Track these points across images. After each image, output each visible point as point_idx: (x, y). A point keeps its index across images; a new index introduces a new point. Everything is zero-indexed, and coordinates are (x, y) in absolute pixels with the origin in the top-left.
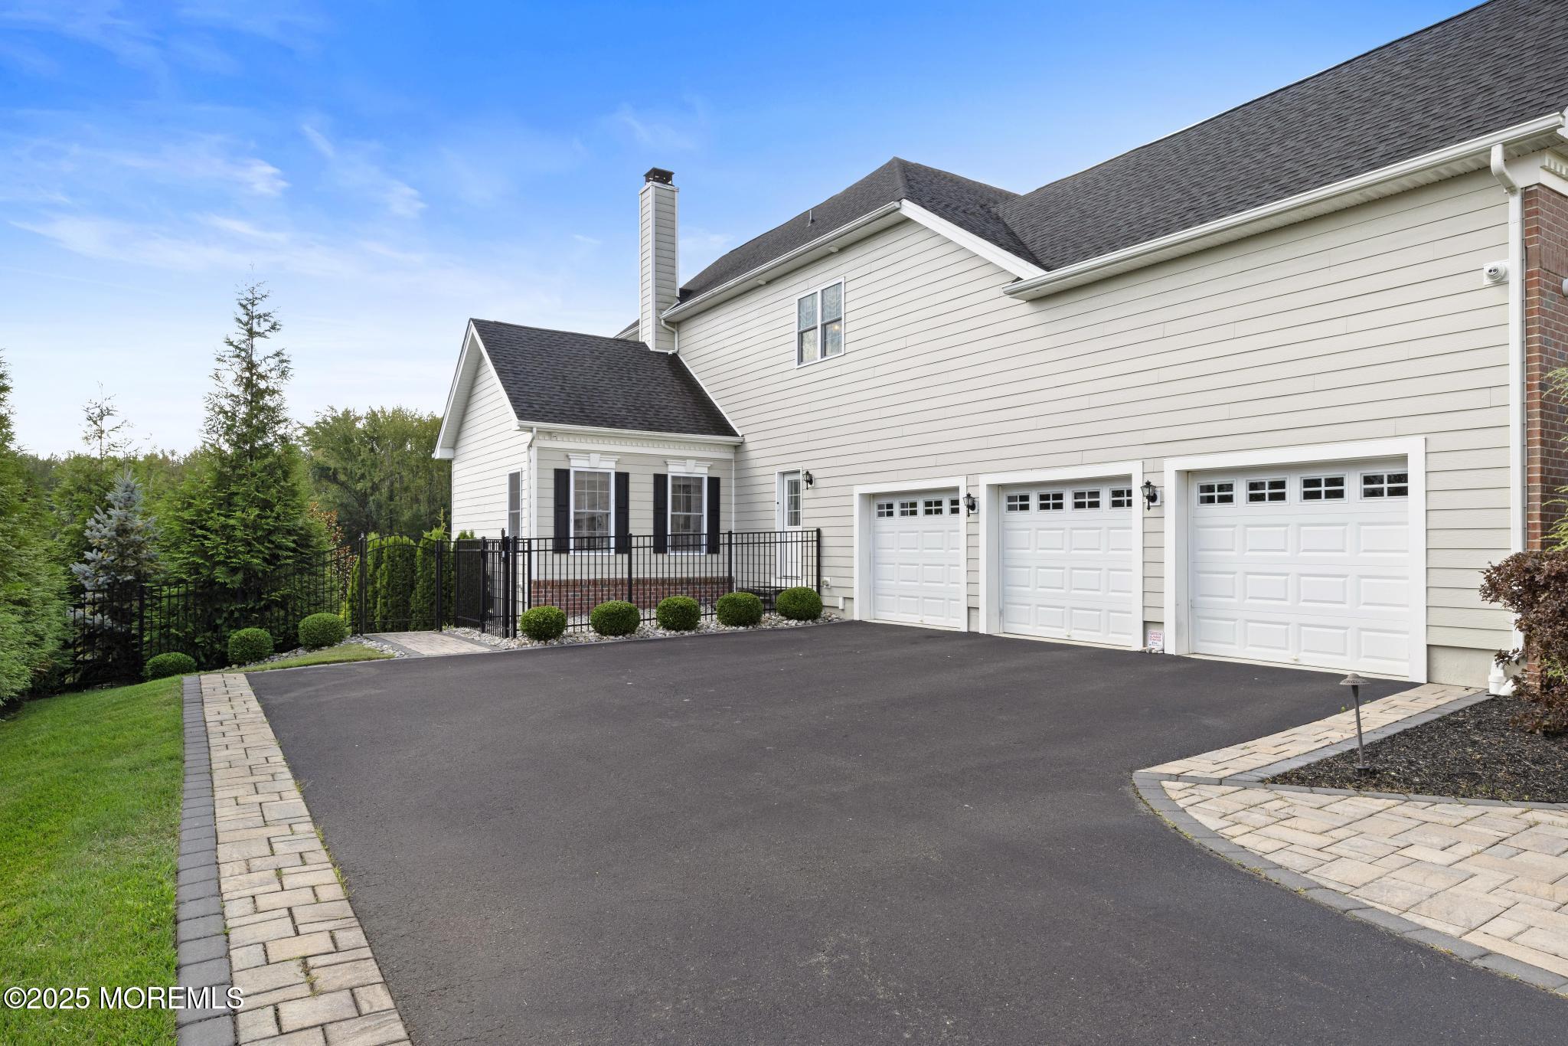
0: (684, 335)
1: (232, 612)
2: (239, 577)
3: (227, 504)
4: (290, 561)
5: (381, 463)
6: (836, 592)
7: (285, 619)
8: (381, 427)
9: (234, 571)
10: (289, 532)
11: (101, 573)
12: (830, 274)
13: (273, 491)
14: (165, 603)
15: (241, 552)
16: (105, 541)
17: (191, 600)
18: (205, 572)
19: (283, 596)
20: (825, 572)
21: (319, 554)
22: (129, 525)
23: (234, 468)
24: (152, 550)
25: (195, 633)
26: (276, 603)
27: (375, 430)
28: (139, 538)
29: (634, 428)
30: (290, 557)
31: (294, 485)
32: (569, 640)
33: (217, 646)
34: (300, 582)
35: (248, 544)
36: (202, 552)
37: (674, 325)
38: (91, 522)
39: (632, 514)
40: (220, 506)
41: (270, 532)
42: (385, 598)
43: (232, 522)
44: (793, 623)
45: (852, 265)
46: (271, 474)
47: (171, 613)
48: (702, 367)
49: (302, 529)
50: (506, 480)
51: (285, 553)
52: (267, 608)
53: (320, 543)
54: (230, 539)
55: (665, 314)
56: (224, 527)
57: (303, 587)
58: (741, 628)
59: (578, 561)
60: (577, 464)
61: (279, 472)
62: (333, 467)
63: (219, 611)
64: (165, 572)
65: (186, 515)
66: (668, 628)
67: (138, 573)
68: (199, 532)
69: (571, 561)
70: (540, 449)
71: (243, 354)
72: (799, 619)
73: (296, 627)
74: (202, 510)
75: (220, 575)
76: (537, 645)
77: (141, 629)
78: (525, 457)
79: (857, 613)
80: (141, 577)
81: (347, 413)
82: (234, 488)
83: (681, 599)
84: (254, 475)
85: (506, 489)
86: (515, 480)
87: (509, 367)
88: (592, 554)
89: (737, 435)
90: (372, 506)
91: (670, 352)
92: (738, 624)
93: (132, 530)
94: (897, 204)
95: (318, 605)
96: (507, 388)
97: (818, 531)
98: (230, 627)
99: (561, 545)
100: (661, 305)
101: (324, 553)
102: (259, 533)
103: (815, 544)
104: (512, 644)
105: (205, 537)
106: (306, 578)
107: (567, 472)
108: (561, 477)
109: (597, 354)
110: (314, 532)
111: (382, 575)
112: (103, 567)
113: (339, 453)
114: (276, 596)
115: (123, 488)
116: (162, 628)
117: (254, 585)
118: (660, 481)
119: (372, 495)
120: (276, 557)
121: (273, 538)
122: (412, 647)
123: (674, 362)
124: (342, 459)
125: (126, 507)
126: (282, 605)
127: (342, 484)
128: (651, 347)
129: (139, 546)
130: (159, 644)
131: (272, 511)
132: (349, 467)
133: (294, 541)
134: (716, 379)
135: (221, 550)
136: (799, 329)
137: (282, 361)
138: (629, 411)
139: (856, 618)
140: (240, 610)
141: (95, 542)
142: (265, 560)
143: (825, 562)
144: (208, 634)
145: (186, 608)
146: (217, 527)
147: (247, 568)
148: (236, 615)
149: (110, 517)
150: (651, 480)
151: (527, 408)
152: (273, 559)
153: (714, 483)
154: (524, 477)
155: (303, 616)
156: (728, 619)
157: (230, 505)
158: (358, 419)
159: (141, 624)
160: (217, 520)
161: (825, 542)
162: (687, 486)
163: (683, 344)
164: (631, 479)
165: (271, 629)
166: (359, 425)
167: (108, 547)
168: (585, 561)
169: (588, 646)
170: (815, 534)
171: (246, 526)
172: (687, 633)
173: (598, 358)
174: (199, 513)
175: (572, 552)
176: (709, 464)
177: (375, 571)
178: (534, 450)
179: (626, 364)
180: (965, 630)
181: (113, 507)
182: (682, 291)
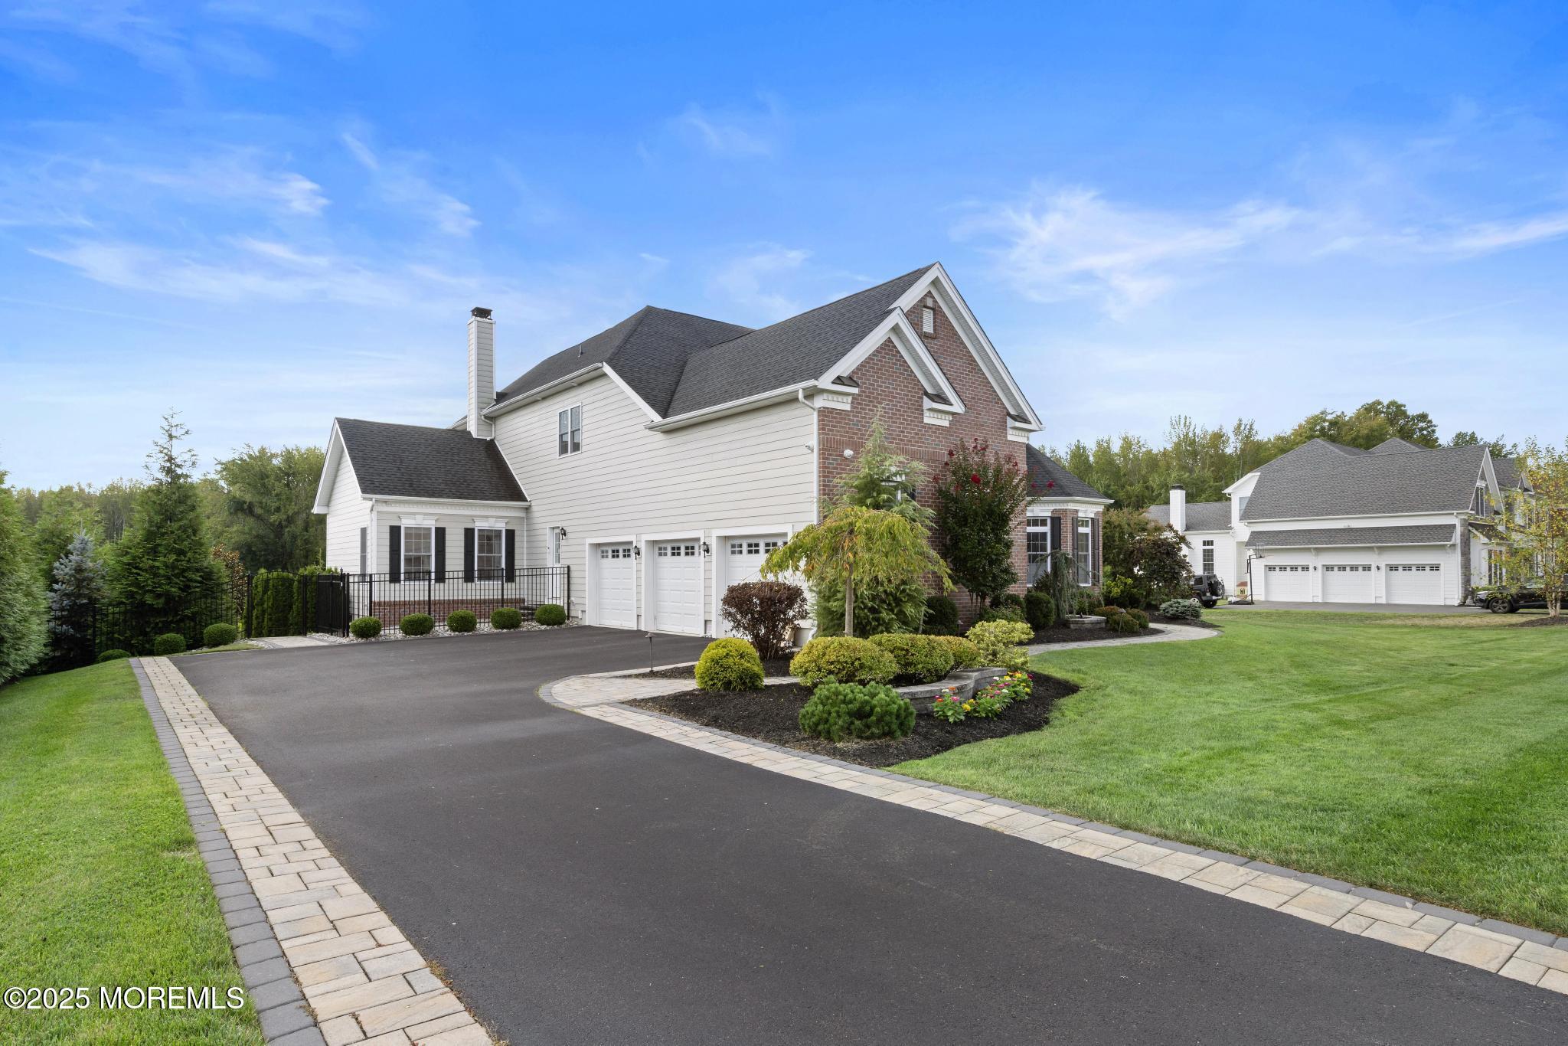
0: (498, 427)
1: (157, 623)
2: (162, 600)
3: (154, 552)
4: (198, 590)
5: (297, 496)
6: (577, 607)
7: (194, 627)
8: (296, 464)
9: (159, 596)
10: (198, 570)
11: (64, 598)
12: (575, 399)
13: (186, 543)
14: (110, 617)
15: (163, 584)
16: (67, 577)
17: (128, 615)
18: (138, 597)
19: (192, 613)
20: (572, 594)
21: (219, 585)
22: (84, 566)
23: (159, 528)
24: (100, 582)
25: (132, 637)
26: (187, 617)
27: (290, 467)
28: (91, 575)
29: (448, 497)
30: (198, 587)
31: (200, 539)
32: (383, 638)
33: (147, 646)
34: (205, 603)
35: (168, 578)
36: (137, 584)
37: (491, 419)
38: (57, 564)
39: (448, 556)
40: (148, 554)
41: (184, 571)
42: (270, 615)
43: (157, 564)
44: (543, 627)
45: (585, 395)
46: (185, 531)
47: (115, 624)
48: (509, 451)
49: (206, 568)
50: (359, 532)
51: (195, 584)
52: (182, 620)
53: (220, 577)
54: (156, 575)
55: (485, 412)
56: (152, 567)
57: (207, 607)
58: (505, 630)
59: (407, 588)
60: (406, 523)
61: (190, 530)
62: (248, 501)
63: (148, 623)
64: (108, 597)
65: (125, 559)
66: (454, 631)
67: (90, 598)
68: (134, 571)
69: (402, 588)
70: (378, 512)
71: (165, 451)
72: (548, 625)
73: (202, 633)
74: (135, 557)
75: (149, 599)
76: (360, 640)
77: (94, 635)
78: (368, 517)
79: (589, 620)
80: (92, 601)
81: (263, 451)
82: (158, 541)
83: (461, 612)
84: (172, 532)
85: (359, 538)
86: (364, 531)
87: (361, 454)
88: (417, 583)
89: (527, 501)
90: (286, 537)
91: (488, 439)
92: (503, 628)
93: (86, 569)
94: (600, 365)
95: (219, 618)
96: (357, 471)
97: (568, 567)
98: (156, 633)
99: (394, 577)
100: (481, 405)
101: (223, 584)
102: (176, 571)
103: (566, 576)
104: (345, 640)
105: (139, 574)
106: (209, 601)
107: (398, 528)
108: (395, 531)
109: (430, 442)
110: (215, 570)
111: (269, 598)
112: (66, 595)
113: (255, 487)
114: (188, 612)
115: (79, 542)
116: (108, 634)
117: (172, 605)
118: (469, 533)
119: (287, 527)
120: (189, 587)
121: (186, 575)
122: (279, 644)
123: (490, 448)
124: (258, 493)
125: (82, 554)
126: (192, 618)
127: (258, 517)
128: (475, 435)
129: (91, 580)
130: (107, 645)
131: (185, 557)
132: (264, 500)
133: (200, 576)
134: (518, 460)
135: (149, 582)
136: (560, 431)
137: (193, 455)
138: (447, 485)
139: (587, 624)
140: (163, 622)
141: (60, 577)
142: (180, 589)
143: (572, 587)
144: (141, 638)
145: (125, 621)
146: (147, 567)
147: (167, 595)
148: (160, 625)
149: (70, 561)
150: (463, 532)
151: (370, 484)
152: (186, 588)
153: (511, 534)
154: (369, 531)
155: (207, 625)
156: (498, 625)
157: (155, 552)
158: (273, 456)
159: (94, 632)
160: (146, 562)
161: (573, 574)
162: (489, 537)
163: (498, 433)
164: (447, 532)
165: (185, 635)
166: (275, 462)
167: (69, 581)
168: (412, 588)
169: (396, 641)
170: (566, 569)
171: (167, 567)
172: (466, 634)
173: (430, 445)
174: (134, 558)
175: (402, 583)
176: (506, 520)
177: (263, 596)
178: (375, 513)
179: (451, 449)
180: (635, 629)
181: (72, 554)
182: (498, 394)
